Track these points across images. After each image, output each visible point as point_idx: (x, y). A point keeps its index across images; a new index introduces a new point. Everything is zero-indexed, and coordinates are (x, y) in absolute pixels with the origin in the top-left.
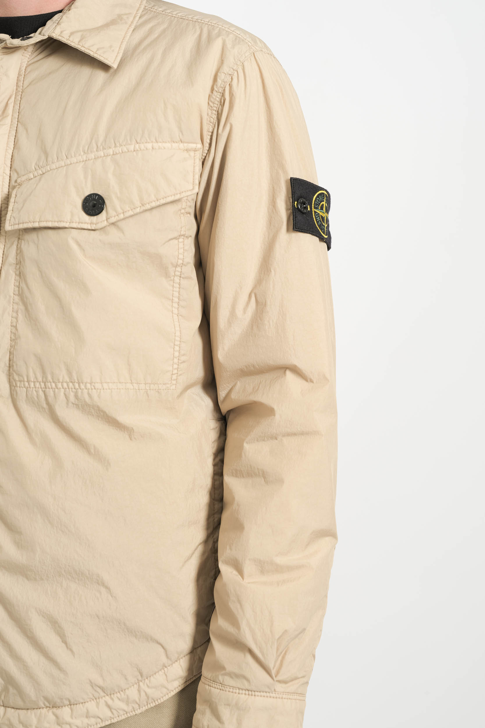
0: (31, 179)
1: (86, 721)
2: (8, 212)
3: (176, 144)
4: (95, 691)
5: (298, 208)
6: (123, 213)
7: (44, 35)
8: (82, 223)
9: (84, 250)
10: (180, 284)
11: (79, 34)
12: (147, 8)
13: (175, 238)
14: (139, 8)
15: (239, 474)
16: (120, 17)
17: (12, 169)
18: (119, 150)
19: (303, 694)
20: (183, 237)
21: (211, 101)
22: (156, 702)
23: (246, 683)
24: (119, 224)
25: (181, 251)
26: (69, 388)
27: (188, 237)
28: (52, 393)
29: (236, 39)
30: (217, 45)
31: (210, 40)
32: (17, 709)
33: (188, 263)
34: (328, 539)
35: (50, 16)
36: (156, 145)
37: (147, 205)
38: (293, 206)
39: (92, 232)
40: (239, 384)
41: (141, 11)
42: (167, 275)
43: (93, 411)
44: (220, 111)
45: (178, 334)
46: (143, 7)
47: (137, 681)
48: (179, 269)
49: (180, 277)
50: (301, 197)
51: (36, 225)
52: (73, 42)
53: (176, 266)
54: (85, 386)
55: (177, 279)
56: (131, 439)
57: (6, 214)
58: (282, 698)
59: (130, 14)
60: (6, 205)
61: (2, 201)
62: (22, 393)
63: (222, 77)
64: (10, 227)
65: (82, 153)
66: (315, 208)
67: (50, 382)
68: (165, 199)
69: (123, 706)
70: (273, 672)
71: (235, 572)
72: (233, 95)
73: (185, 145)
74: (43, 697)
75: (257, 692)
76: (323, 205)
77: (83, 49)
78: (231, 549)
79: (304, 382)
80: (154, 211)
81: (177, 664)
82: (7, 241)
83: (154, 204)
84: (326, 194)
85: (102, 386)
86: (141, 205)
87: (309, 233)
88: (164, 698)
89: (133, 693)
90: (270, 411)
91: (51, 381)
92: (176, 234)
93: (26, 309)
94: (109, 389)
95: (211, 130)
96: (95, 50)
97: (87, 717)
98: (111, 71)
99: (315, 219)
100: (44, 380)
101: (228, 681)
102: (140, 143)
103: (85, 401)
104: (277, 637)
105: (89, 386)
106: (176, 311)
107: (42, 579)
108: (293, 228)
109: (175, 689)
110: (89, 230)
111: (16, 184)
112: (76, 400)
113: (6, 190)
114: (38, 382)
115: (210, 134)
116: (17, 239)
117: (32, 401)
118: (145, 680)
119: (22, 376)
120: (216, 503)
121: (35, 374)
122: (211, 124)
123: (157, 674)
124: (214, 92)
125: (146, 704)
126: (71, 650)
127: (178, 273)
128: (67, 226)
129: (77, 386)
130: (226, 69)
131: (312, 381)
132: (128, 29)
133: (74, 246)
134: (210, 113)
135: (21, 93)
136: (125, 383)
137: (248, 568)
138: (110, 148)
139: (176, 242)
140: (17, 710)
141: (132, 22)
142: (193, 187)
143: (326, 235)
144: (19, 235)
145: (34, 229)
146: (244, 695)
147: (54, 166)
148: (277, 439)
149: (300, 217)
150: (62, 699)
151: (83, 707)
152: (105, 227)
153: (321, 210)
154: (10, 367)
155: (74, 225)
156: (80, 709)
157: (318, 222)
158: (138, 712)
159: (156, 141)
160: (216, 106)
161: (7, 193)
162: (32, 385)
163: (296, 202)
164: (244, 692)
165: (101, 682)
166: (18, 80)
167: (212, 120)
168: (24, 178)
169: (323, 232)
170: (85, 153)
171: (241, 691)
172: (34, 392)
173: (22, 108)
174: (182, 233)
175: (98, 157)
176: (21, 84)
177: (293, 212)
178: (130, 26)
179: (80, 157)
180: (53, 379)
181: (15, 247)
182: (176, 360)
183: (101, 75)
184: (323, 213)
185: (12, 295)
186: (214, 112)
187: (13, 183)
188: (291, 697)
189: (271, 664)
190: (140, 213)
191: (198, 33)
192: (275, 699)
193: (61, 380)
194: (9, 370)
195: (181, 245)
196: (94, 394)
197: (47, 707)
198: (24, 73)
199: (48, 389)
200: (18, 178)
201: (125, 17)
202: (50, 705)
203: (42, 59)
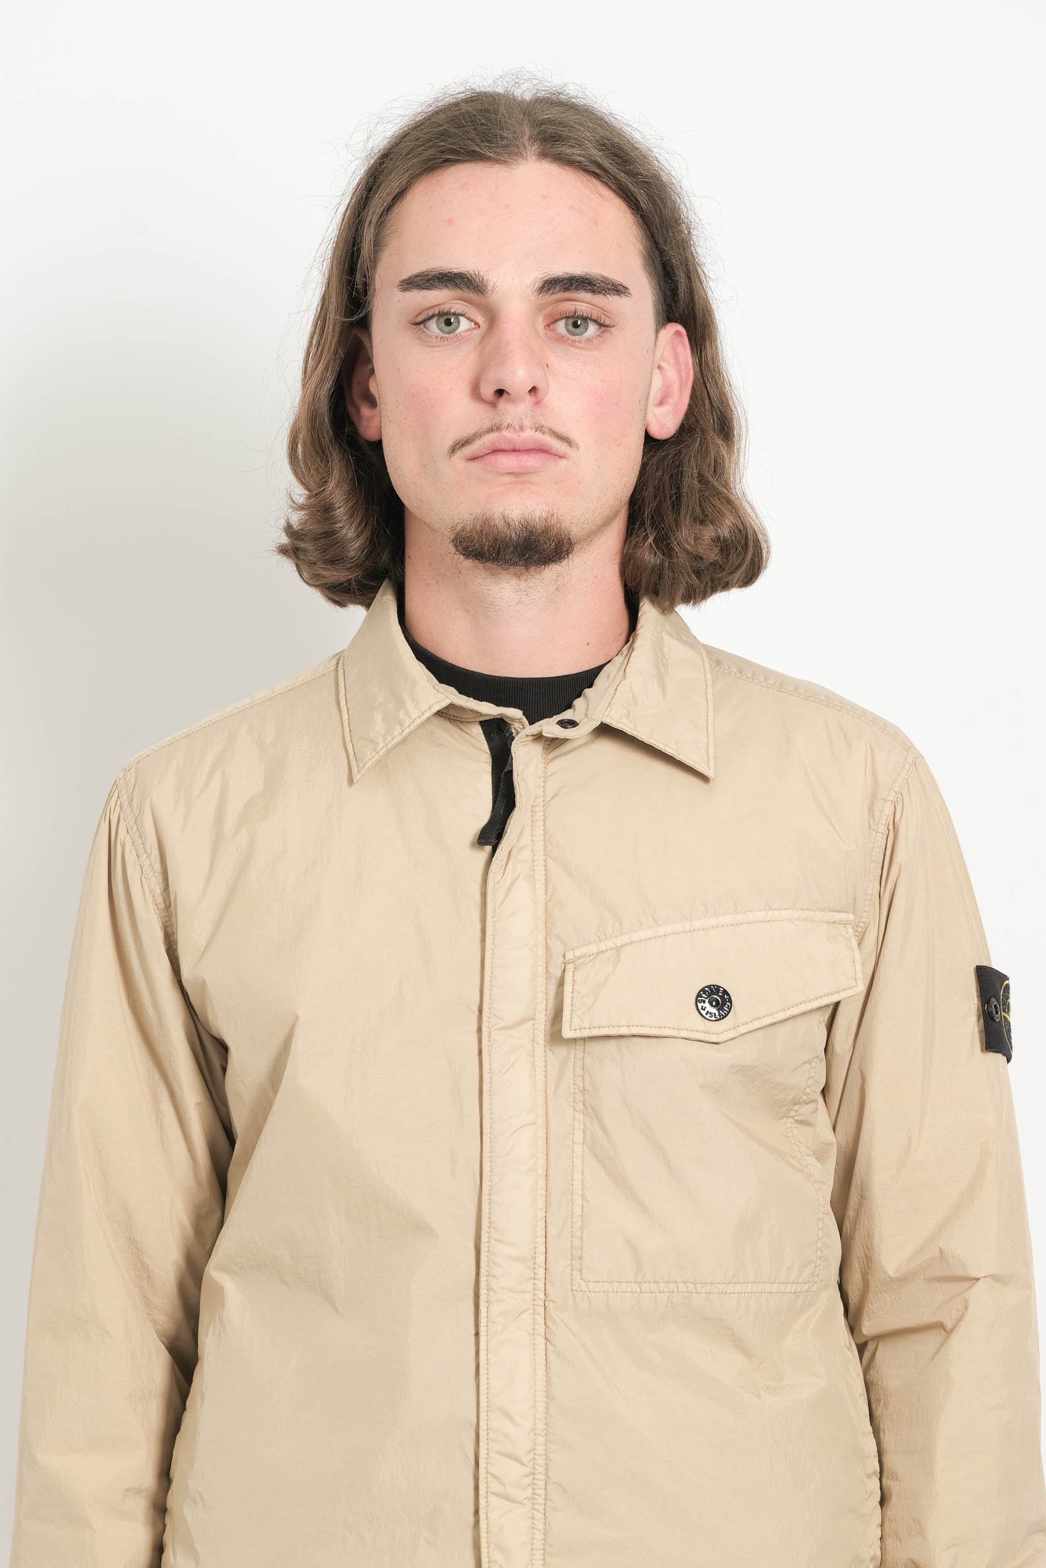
2: (565, 1008)
5: (990, 1014)
7: (594, 719)
8: (697, 1031)
18: (741, 917)
26: (678, 1292)
38: (983, 1012)
54: (705, 1288)
57: (562, 1011)
62: (599, 1299)
64: (573, 1032)
66: (1003, 1011)
68: (818, 1000)
77: (660, 746)
86: (784, 1007)
94: (739, 1292)
99: (1004, 1029)
103: (704, 1312)
110: (708, 1042)
111: (566, 961)
112: (689, 1311)
114: (627, 1282)
119: (602, 1276)
128: (675, 1034)
129: (691, 1287)
133: (685, 1069)
136: (760, 1283)
142: (855, 982)
144: (580, 1045)
147: (636, 937)
152: (732, 1039)
154: (572, 1259)
157: (1007, 1033)
160: (877, 854)
163: (986, 1006)
167: (871, 876)
168: (579, 952)
172: (622, 1299)
177: (984, 1022)
187: (558, 959)
190: (784, 1020)
194: (572, 1265)
196: (718, 1300)
200: (567, 951)
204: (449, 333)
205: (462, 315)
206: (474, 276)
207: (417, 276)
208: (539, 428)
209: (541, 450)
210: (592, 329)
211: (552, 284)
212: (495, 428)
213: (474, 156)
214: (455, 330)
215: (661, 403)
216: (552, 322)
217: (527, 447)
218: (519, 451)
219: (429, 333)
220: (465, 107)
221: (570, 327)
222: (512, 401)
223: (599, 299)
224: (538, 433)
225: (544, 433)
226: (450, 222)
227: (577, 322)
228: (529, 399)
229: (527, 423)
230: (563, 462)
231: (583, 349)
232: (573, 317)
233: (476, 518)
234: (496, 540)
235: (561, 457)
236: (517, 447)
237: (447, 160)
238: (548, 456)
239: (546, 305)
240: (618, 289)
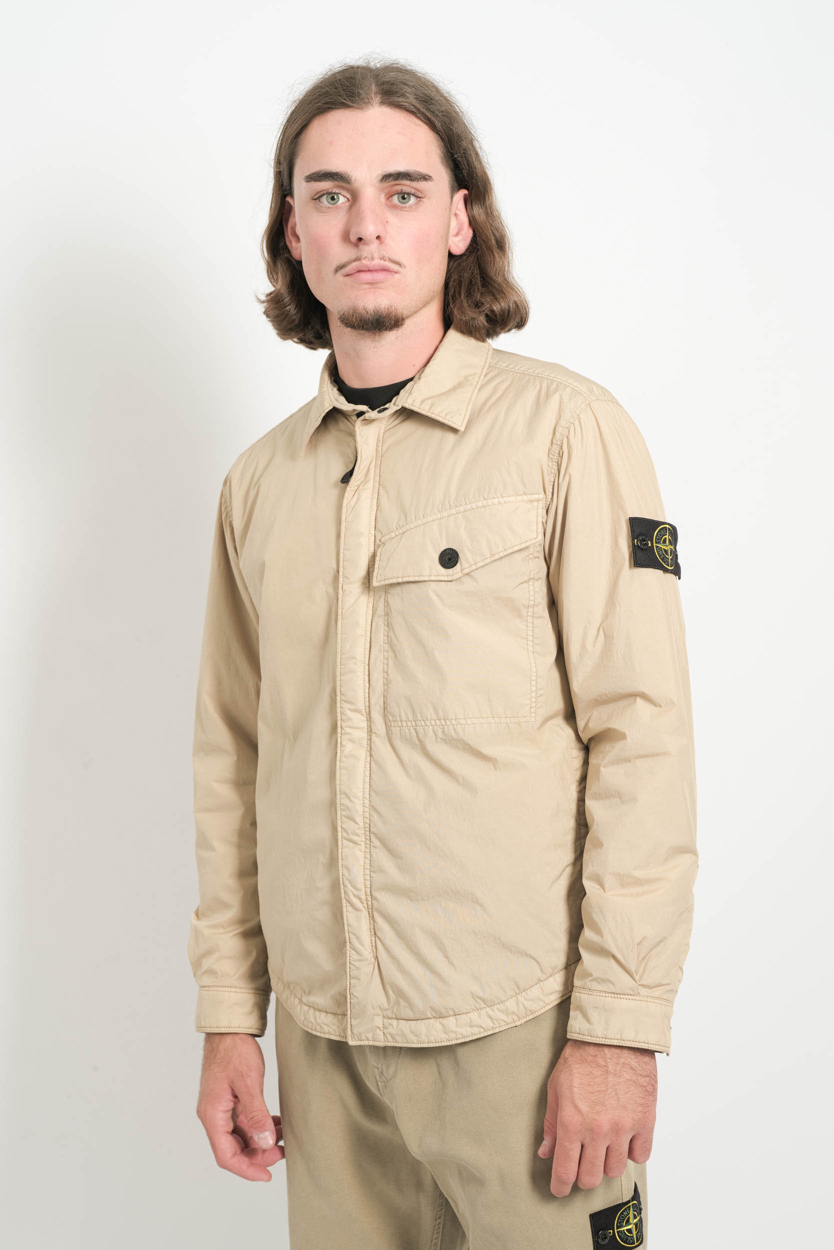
0: (394, 538)
1: (469, 1029)
2: (375, 570)
3: (520, 497)
4: (477, 1002)
5: (638, 545)
6: (475, 564)
7: (398, 406)
8: (439, 576)
9: (443, 600)
10: (533, 623)
11: (429, 402)
12: (492, 364)
13: (525, 582)
14: (484, 366)
15: (597, 797)
16: (466, 379)
17: (376, 528)
18: (468, 507)
19: (670, 1002)
20: (532, 580)
21: (552, 454)
22: (534, 1014)
23: (611, 986)
24: (472, 574)
25: (532, 593)
26: (436, 725)
27: (537, 580)
28: (422, 730)
29: (572, 392)
30: (555, 400)
31: (548, 396)
32: (408, 1020)
33: (540, 603)
34: (687, 856)
35: (403, 385)
36: (502, 500)
37: (496, 555)
38: (633, 544)
39: (450, 583)
40: (595, 713)
41: (485, 370)
42: (520, 616)
43: (459, 745)
44: (559, 463)
45: (534, 669)
46: (487, 364)
47: (514, 994)
48: (530, 609)
49: (533, 617)
50: (640, 535)
51: (400, 580)
52: (424, 410)
53: (528, 607)
54: (451, 722)
55: (530, 619)
56: (496, 769)
57: (373, 571)
58: (647, 1001)
59: (476, 374)
60: (373, 563)
61: (369, 559)
62: (396, 731)
63: (560, 430)
64: (377, 583)
65: (437, 512)
66: (656, 543)
67: (420, 721)
68: (512, 549)
69: (502, 1016)
70: (637, 978)
71: (598, 887)
72: (570, 447)
73: (529, 496)
74: (431, 1007)
75: (623, 994)
76: (666, 538)
77: (433, 416)
78: (592, 866)
79: (653, 707)
80: (504, 560)
81: (551, 979)
82: (376, 595)
83: (502, 554)
84: (669, 527)
85: (466, 721)
86: (490, 556)
87: (652, 568)
88: (542, 1010)
89: (511, 1004)
90: (622, 736)
91: (421, 719)
92: (526, 578)
93: (395, 656)
94: (472, 724)
95: (552, 480)
96: (443, 416)
97: (471, 1026)
98: (460, 433)
99: (656, 553)
100: (415, 718)
101: (595, 986)
102: (487, 499)
103: (451, 736)
104: (637, 942)
105: (454, 722)
106: (531, 648)
107: (424, 900)
108: (634, 565)
109: (551, 1003)
110: (446, 581)
111: (380, 543)
112: (444, 736)
113: (372, 549)
114: (409, 721)
115: (552, 484)
116: (384, 593)
117: (406, 740)
118: (522, 993)
119: (396, 717)
120: (582, 827)
121: (406, 714)
122: (553, 475)
123: (533, 987)
124: (554, 445)
125: (525, 1016)
126: (453, 964)
127: (530, 614)
128: (426, 579)
129: (443, 722)
130: (563, 423)
131: (660, 706)
132: (474, 390)
133: (435, 598)
134: (551, 465)
135: (380, 458)
136: (487, 718)
137: (609, 881)
138: (461, 505)
139: (526, 585)
140: (409, 1022)
141: (477, 382)
142: (537, 535)
143: (671, 567)
144: (386, 589)
145: (399, 584)
146: (610, 998)
147: (412, 526)
148: (630, 761)
149: (639, 554)
150: (447, 1009)
151: (467, 1016)
152: (460, 578)
153: (663, 543)
154: (384, 709)
155: (433, 578)
156: (464, 1018)
157: (660, 556)
158: (518, 1023)
159: (502, 495)
160: (556, 457)
161: (373, 551)
162: (404, 724)
163: (636, 540)
164: (610, 995)
165: (481, 994)
166: (377, 446)
167: (553, 471)
168: (386, 538)
169: (666, 565)
170: (439, 511)
171: (607, 995)
172: (407, 731)
173: (382, 471)
174: (531, 577)
175: (451, 515)
176: (380, 449)
177: (633, 550)
178: (476, 387)
179: (435, 515)
180: (422, 718)
181: (382, 599)
182: (533, 695)
183: (451, 437)
184: (667, 546)
185: (382, 644)
186: (554, 463)
187: (378, 542)
188: (656, 1001)
189: (632, 968)
190: (490, 563)
191: (538, 388)
192: (639, 1002)
193: (429, 718)
194: (384, 712)
195: (531, 588)
196: (459, 728)
197: (434, 1017)
198: (382, 440)
199: (418, 727)
200: (382, 537)
201: (470, 378)
202: (436, 1014)
203: (398, 424)
204: (334, 204)
205: (339, 194)
206: (344, 174)
207: (313, 174)
208: (383, 258)
209: (385, 270)
210: (413, 200)
211: (387, 177)
212: (358, 259)
213: (345, 106)
214: (337, 203)
215: (457, 235)
216: (389, 196)
217: (378, 268)
218: (371, 271)
219: (322, 205)
220: (339, 77)
221: (401, 199)
222: (366, 244)
223: (415, 184)
224: (381, 261)
225: (385, 260)
226: (331, 143)
227: (404, 196)
228: (377, 241)
229: (376, 255)
230: (397, 275)
231: (407, 211)
232: (401, 193)
233: (350, 309)
234: (361, 320)
235: (396, 273)
236: (370, 269)
237: (329, 108)
238: (388, 273)
239: (386, 188)
240: (425, 178)
